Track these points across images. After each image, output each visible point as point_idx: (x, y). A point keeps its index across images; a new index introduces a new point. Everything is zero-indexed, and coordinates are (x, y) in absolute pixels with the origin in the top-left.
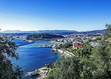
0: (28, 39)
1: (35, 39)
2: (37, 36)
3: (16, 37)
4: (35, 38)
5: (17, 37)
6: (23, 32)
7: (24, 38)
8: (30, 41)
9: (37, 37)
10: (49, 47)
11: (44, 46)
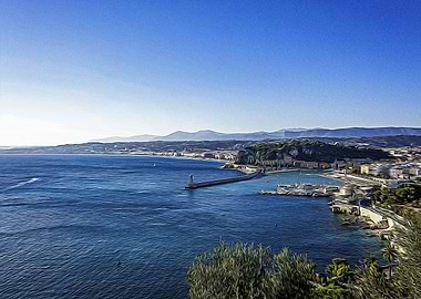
0: (242, 161)
1: (268, 162)
2: (275, 152)
3: (203, 155)
4: (270, 159)
5: (206, 156)
6: (226, 136)
7: (230, 157)
8: (249, 170)
9: (273, 157)
10: (320, 196)
11: (300, 190)
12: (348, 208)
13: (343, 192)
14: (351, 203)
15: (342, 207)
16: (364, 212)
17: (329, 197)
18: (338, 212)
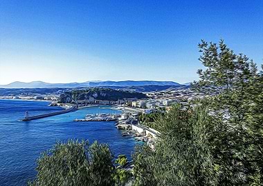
0: (63, 101)
2: (84, 95)
3: (35, 97)
4: (80, 99)
5: (38, 98)
6: (52, 85)
7: (54, 98)
8: (67, 106)
10: (111, 120)
11: (99, 118)
12: (126, 126)
13: (123, 117)
14: (127, 123)
15: (122, 126)
16: (134, 127)
17: (116, 121)
18: (120, 128)
